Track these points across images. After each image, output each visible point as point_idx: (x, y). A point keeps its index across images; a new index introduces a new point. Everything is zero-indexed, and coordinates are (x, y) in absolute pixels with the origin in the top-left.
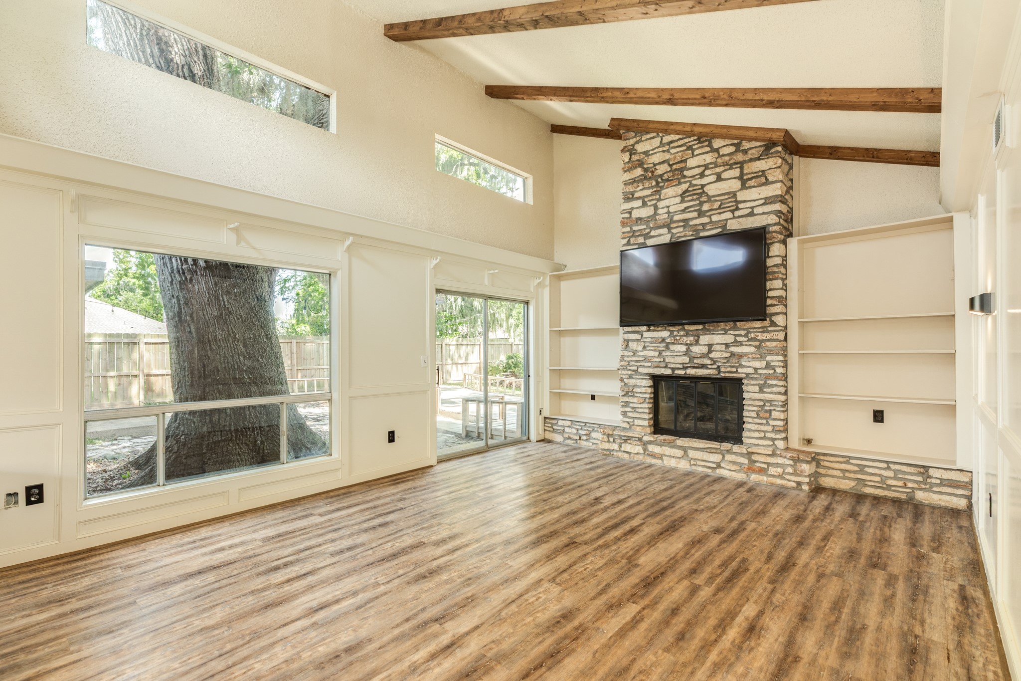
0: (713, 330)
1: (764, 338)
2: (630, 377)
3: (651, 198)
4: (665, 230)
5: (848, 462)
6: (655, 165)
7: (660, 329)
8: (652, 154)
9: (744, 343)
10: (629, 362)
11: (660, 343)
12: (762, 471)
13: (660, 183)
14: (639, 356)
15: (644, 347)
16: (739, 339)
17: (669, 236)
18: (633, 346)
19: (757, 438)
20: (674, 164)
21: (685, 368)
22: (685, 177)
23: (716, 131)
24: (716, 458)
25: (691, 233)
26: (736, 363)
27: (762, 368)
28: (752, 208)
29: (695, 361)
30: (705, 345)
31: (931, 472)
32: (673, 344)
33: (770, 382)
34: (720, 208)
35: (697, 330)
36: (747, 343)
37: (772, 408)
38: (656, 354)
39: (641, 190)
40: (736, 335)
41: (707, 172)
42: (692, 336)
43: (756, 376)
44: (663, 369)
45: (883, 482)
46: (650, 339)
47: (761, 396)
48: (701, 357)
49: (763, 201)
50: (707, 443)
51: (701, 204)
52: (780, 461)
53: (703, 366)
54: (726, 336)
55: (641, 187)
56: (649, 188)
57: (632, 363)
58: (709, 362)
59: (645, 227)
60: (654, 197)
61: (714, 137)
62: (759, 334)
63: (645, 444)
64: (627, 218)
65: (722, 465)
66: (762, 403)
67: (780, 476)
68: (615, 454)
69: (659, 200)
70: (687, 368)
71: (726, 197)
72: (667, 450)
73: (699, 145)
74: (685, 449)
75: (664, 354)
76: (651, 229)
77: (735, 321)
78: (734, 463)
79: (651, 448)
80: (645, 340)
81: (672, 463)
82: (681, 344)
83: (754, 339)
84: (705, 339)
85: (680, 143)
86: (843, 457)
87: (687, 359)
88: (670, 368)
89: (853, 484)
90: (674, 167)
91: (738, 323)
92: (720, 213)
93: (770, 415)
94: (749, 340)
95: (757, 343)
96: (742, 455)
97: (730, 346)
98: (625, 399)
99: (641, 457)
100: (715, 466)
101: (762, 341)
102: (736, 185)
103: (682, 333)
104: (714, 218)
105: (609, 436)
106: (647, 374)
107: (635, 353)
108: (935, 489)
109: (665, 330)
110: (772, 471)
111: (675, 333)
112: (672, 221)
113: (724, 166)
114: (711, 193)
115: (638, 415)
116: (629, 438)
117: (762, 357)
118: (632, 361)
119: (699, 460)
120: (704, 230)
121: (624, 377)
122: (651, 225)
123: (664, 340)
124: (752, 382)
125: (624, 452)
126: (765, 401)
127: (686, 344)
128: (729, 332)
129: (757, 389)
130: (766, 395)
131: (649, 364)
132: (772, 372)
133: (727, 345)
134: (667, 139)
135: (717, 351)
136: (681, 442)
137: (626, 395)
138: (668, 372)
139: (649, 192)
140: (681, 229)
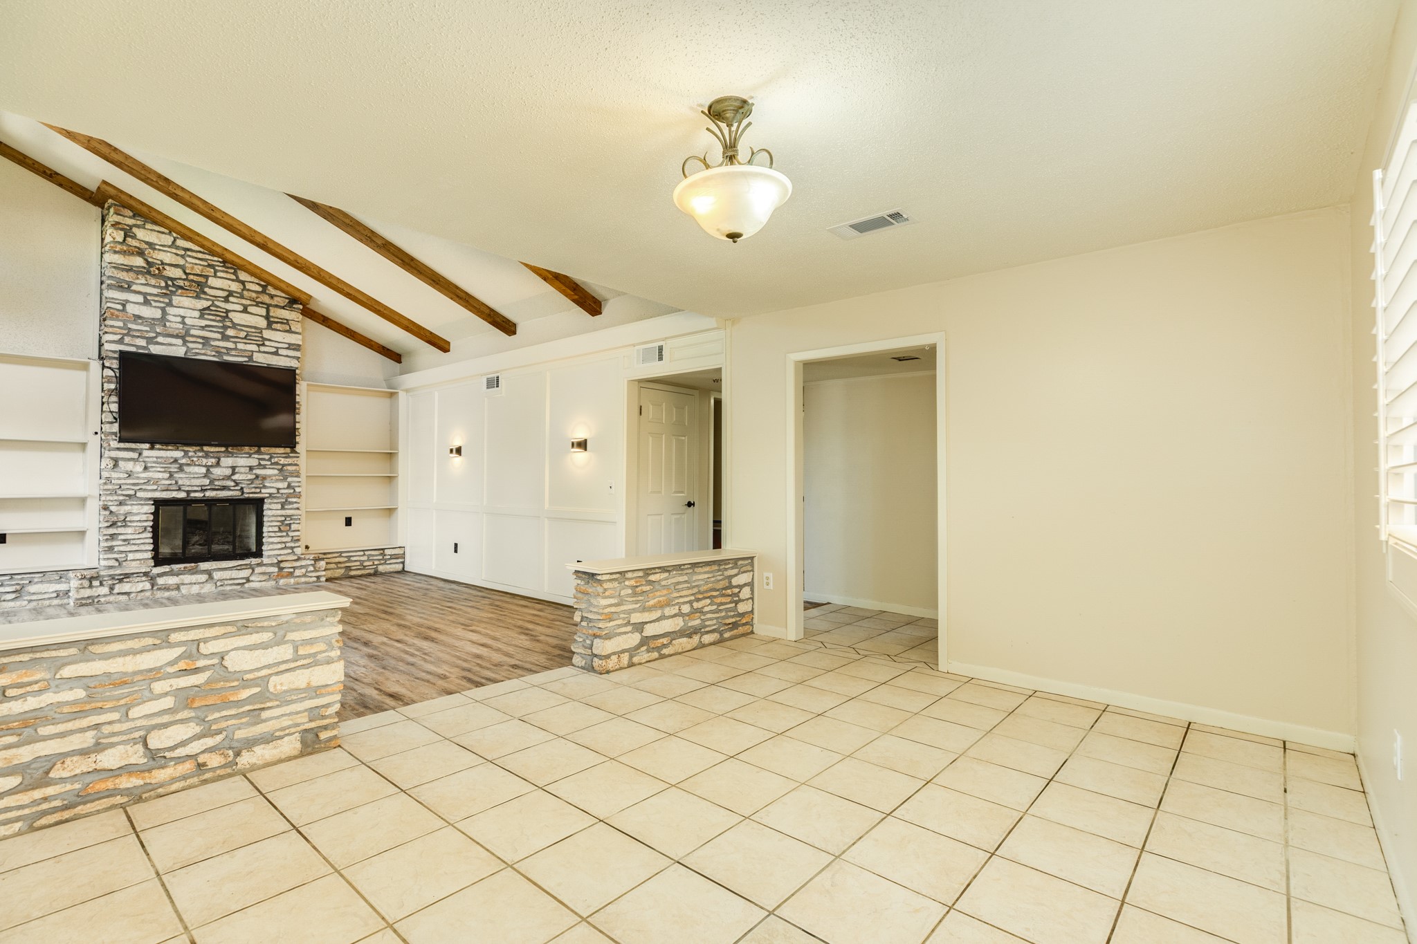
0: (236, 453)
1: (286, 463)
2: (121, 504)
3: (156, 299)
4: (179, 342)
5: (340, 556)
6: (163, 263)
7: (170, 448)
8: (159, 250)
10: (120, 485)
11: (171, 463)
12: (291, 575)
13: (171, 288)
14: (138, 478)
15: (146, 468)
16: (262, 462)
17: (184, 349)
18: (126, 465)
19: (279, 549)
20: (190, 274)
21: (203, 491)
22: (205, 293)
23: (248, 266)
24: (246, 573)
25: (214, 353)
26: (260, 484)
27: (284, 489)
28: (277, 348)
29: (216, 483)
30: (228, 467)
31: (387, 552)
32: (188, 465)
33: (290, 500)
34: (245, 338)
35: (218, 452)
36: (270, 467)
37: (291, 522)
38: (165, 475)
39: (142, 284)
40: (259, 459)
41: (231, 299)
42: (212, 457)
43: (278, 495)
44: (176, 492)
45: (362, 565)
46: (155, 459)
47: (283, 512)
48: (223, 479)
49: (287, 346)
50: (234, 562)
51: (226, 328)
52: (303, 563)
53: (224, 488)
54: (250, 459)
55: (143, 281)
56: (154, 286)
57: (124, 487)
58: (233, 484)
59: (148, 329)
60: (162, 300)
61: (240, 269)
62: (282, 459)
63: (152, 580)
64: (118, 310)
65: (251, 579)
66: (283, 519)
67: (305, 576)
68: (103, 599)
69: (170, 304)
70: (206, 490)
71: (253, 330)
72: (187, 578)
73: (224, 269)
74: (210, 573)
75: (175, 475)
76: (158, 334)
77: (259, 447)
78: (264, 574)
79: (161, 581)
80: (147, 459)
81: (194, 590)
82: (199, 465)
83: (277, 463)
84: (227, 461)
85: (200, 256)
86: (337, 553)
87: (207, 482)
88: (184, 491)
89: (342, 571)
90: (191, 277)
91: (262, 449)
92: (246, 343)
93: (290, 528)
94: (272, 464)
95: (280, 467)
96: (272, 565)
97: (254, 469)
98: (112, 531)
99: (147, 594)
100: (244, 581)
101: (284, 465)
102: (263, 323)
103: (200, 454)
104: (240, 346)
105: (91, 579)
106: (150, 499)
107: (130, 474)
108: (388, 562)
109: (177, 449)
110: (298, 573)
111: (190, 454)
112: (187, 333)
113: (251, 300)
114: (236, 321)
115: (133, 548)
116: (127, 576)
117: (285, 479)
118: (125, 484)
119: (227, 579)
120: (228, 354)
121: (109, 503)
122: (158, 330)
123: (176, 461)
124: (275, 501)
125: (118, 594)
126: (286, 516)
127: (205, 466)
128: (253, 456)
129: (279, 506)
130: (287, 511)
131: (155, 487)
132: (292, 491)
133: (251, 468)
134: (180, 243)
135: (241, 473)
136: (204, 566)
137: (113, 524)
138: (182, 495)
139: (155, 291)
140: (200, 346)
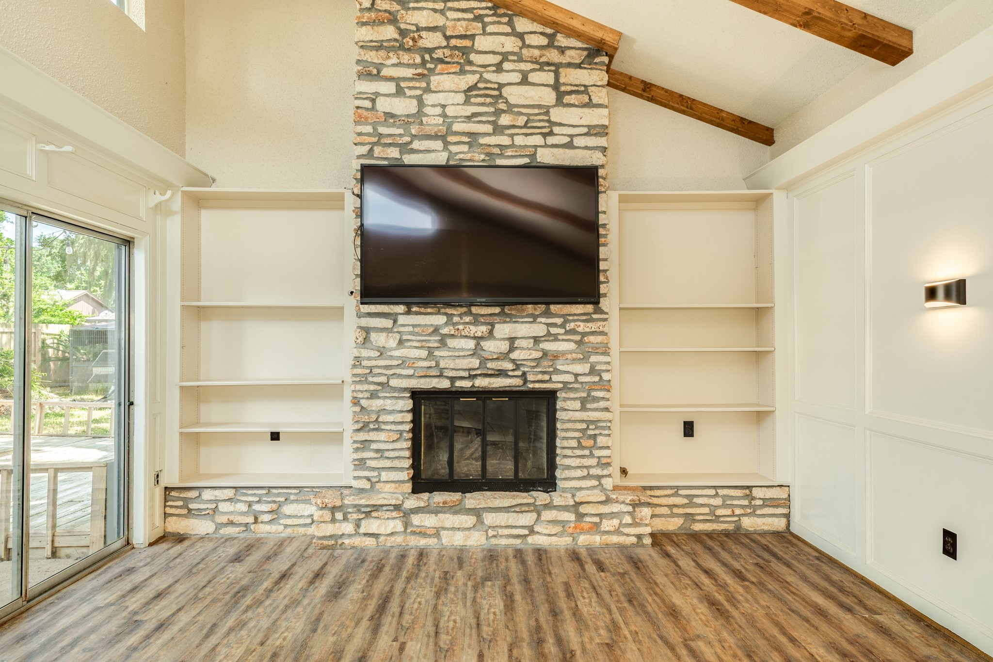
0: (516, 316)
1: (588, 330)
2: (373, 395)
3: (411, 84)
4: (438, 145)
5: (676, 495)
6: (418, 29)
7: (429, 310)
9: (560, 337)
10: (371, 368)
11: (430, 335)
12: (595, 528)
14: (391, 358)
15: (401, 342)
16: (553, 330)
17: (445, 154)
18: (378, 339)
19: (579, 479)
20: (452, 37)
21: (472, 377)
22: (470, 63)
24: (527, 519)
25: (483, 158)
26: (549, 367)
27: (584, 374)
28: (571, 136)
29: (490, 365)
30: (504, 339)
32: (452, 336)
33: (594, 394)
34: (525, 126)
35: (491, 315)
36: (564, 337)
37: (597, 432)
38: (424, 353)
39: (394, 66)
40: (548, 325)
41: (506, 66)
42: (483, 324)
43: (576, 386)
44: (436, 380)
45: (712, 514)
46: (411, 329)
47: (584, 415)
48: (497, 359)
49: (585, 130)
50: (514, 497)
51: (498, 114)
52: (615, 508)
53: (501, 373)
54: (535, 326)
55: (395, 61)
56: (408, 66)
57: (375, 371)
58: (510, 366)
59: (401, 131)
60: (417, 84)
62: (582, 324)
63: (406, 515)
64: (367, 110)
65: (536, 529)
66: (584, 426)
67: (618, 532)
68: (347, 541)
69: (428, 89)
70: (475, 376)
71: (535, 111)
72: (449, 520)
74: (477, 513)
75: (437, 353)
76: (414, 137)
77: (548, 304)
78: (555, 522)
79: (416, 520)
80: (402, 329)
81: (458, 539)
82: (466, 337)
83: (573, 332)
84: (503, 330)
86: (671, 488)
87: (476, 363)
88: (447, 377)
89: (681, 521)
90: (454, 43)
91: (552, 307)
92: (526, 135)
93: (595, 443)
94: (567, 332)
95: (578, 338)
96: (565, 508)
97: (540, 342)
98: (363, 436)
99: (399, 539)
100: (526, 532)
101: (584, 334)
102: (549, 96)
103: (467, 319)
104: (518, 141)
105: (334, 509)
107: (382, 352)
108: (759, 513)
109: (438, 313)
110: (606, 525)
111: (456, 319)
112: (450, 132)
113: (532, 63)
114: (512, 100)
115: (388, 463)
116: (377, 508)
117: (585, 359)
118: (377, 367)
119: (501, 527)
120: (502, 156)
121: (360, 395)
122: (413, 132)
123: (436, 330)
124: (572, 395)
125: (365, 534)
126: (589, 422)
127: (475, 338)
128: (539, 320)
129: (577, 405)
130: (590, 413)
131: (410, 372)
132: (597, 379)
133: (536, 340)
135: (522, 349)
136: (473, 500)
137: (364, 427)
138: (445, 384)
139: (409, 73)
140: (465, 148)
